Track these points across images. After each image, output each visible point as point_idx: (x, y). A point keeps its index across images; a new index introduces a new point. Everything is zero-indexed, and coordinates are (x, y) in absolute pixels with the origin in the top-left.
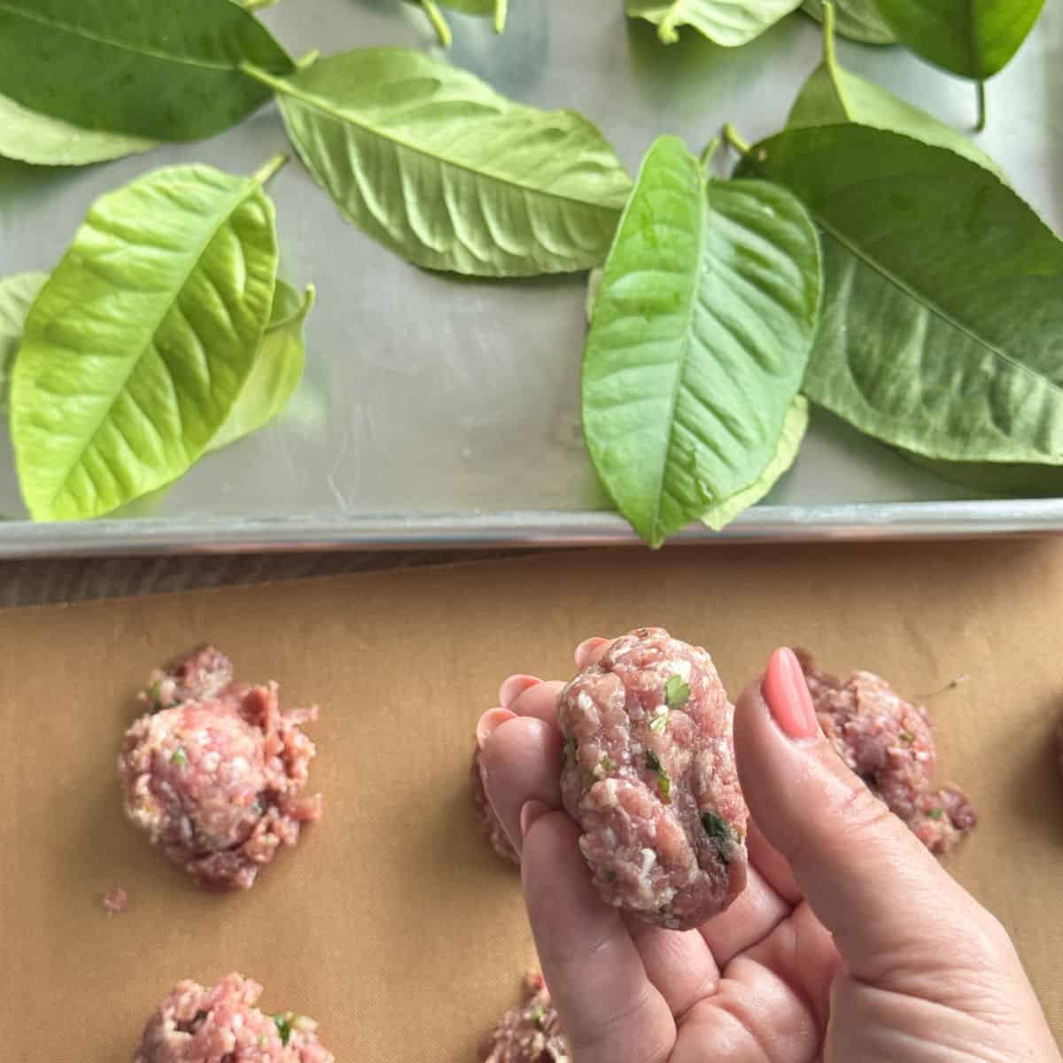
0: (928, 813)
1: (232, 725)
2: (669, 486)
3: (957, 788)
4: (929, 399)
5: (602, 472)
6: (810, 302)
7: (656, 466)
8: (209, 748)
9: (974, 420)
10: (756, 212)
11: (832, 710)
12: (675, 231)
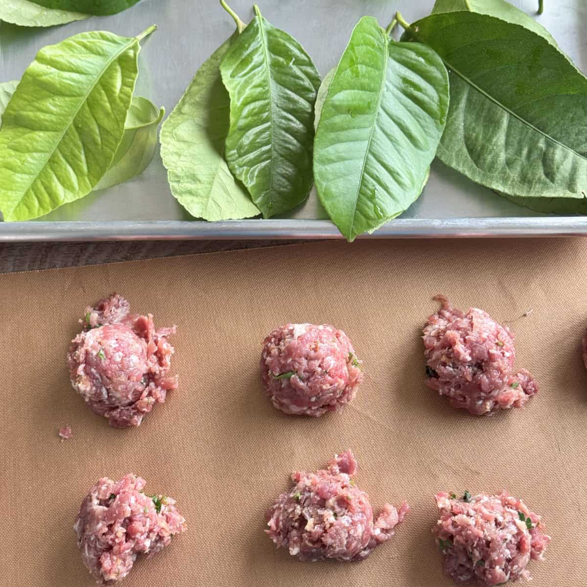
0: (511, 385)
1: (129, 337)
2: (359, 208)
3: (528, 372)
4: (509, 163)
5: (323, 200)
6: (442, 110)
8: (117, 350)
9: (534, 174)
10: (415, 60)
11: (458, 329)
12: (369, 69)
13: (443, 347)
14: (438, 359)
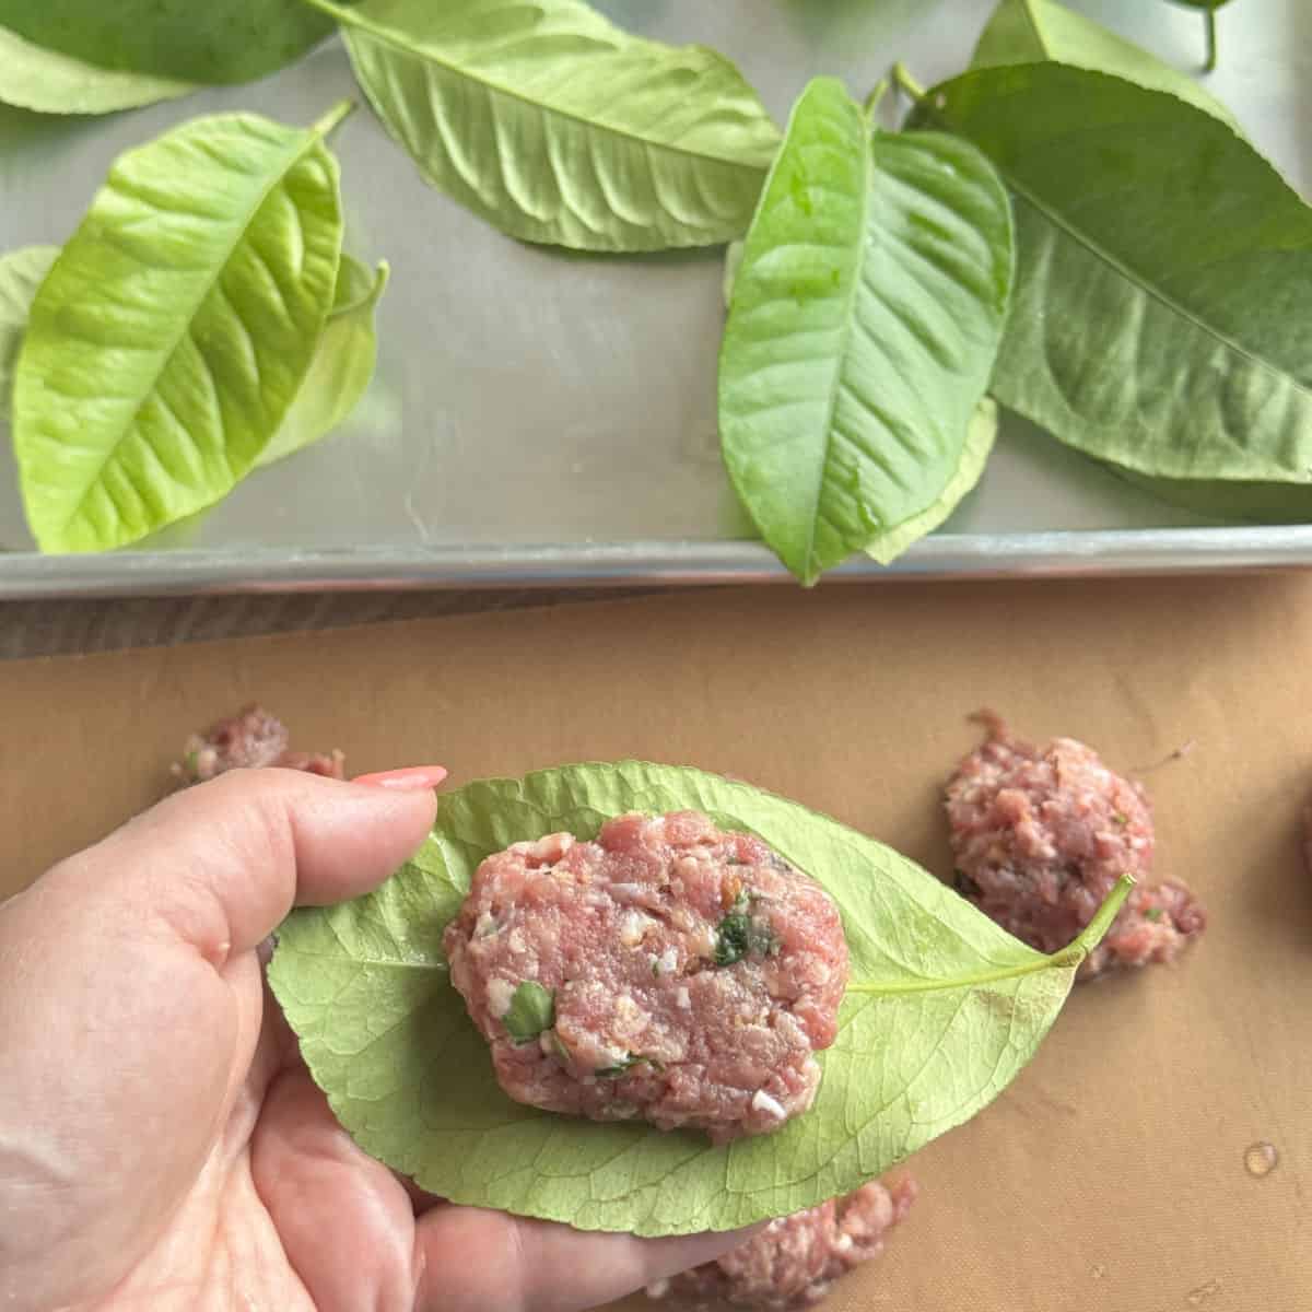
0: (1145, 913)
2: (825, 510)
3: (1182, 882)
4: (1146, 403)
5: (744, 494)
6: (1000, 283)
7: (810, 484)
9: (1201, 428)
10: (933, 172)
11: (1027, 786)
12: (833, 195)
13: (993, 826)
14: (981, 855)
